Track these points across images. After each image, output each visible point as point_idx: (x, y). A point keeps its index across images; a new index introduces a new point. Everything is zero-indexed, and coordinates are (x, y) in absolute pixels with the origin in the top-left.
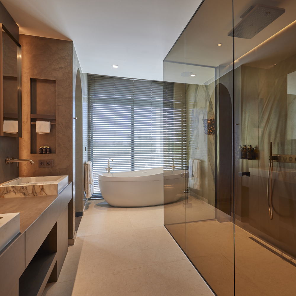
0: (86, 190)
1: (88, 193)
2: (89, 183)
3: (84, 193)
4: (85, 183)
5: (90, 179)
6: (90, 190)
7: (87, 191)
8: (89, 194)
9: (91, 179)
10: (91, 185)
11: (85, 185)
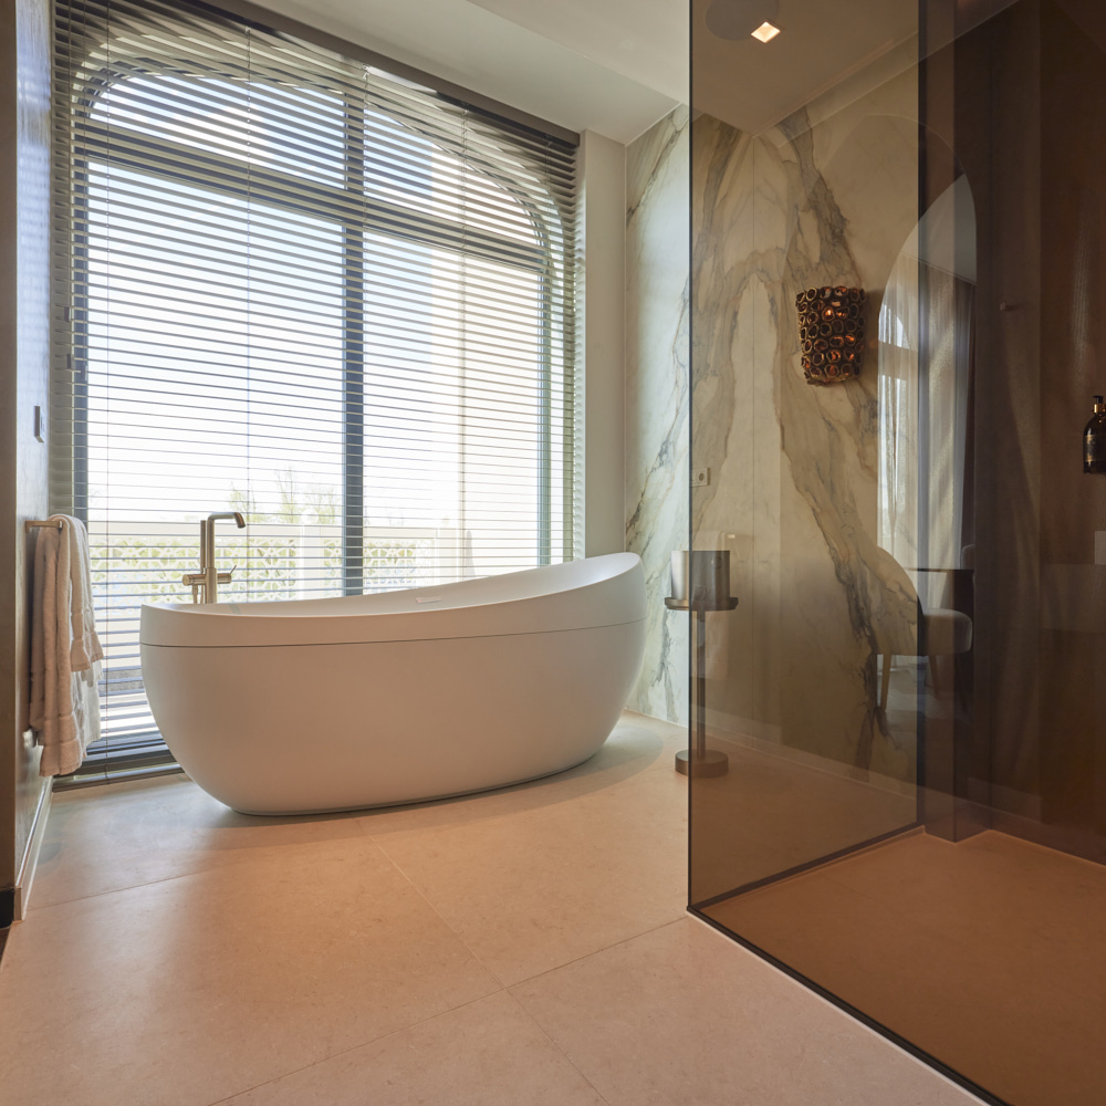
0: (41, 715)
1: (59, 741)
2: (68, 661)
3: (22, 740)
4: (36, 669)
5: (78, 636)
6: (80, 713)
7: (48, 723)
8: (66, 745)
9: (85, 636)
10: (84, 685)
11: (36, 679)
